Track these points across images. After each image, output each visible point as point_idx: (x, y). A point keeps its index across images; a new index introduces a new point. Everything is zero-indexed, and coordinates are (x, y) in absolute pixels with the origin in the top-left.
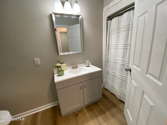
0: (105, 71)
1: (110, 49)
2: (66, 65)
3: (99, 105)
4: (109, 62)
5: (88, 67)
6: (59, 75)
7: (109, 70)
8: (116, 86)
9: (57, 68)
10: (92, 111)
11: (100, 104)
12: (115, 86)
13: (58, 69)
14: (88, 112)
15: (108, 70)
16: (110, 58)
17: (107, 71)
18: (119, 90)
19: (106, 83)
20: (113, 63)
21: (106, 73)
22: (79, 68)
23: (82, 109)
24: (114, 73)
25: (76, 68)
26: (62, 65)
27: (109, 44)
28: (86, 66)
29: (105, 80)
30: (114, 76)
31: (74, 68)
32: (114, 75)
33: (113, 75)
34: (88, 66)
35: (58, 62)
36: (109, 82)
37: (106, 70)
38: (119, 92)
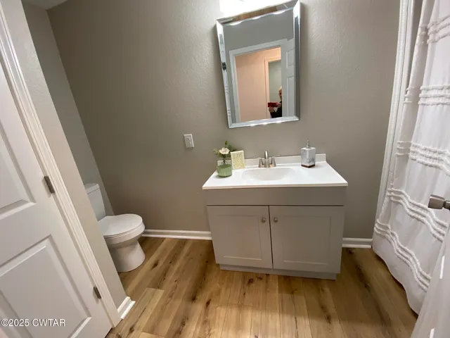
0: (388, 194)
1: (420, 107)
2: (243, 154)
3: (323, 291)
4: (410, 161)
5: (310, 167)
6: (221, 175)
7: (403, 191)
8: (414, 259)
9: (222, 158)
10: (292, 293)
11: (327, 290)
12: (411, 259)
13: (224, 161)
14: (281, 291)
15: (401, 193)
16: (416, 146)
17: (393, 194)
18: (421, 279)
19: (384, 237)
20: (421, 166)
21: (391, 201)
22: (279, 166)
23: (268, 275)
24: (419, 210)
25: (269, 167)
26: (234, 155)
27: (421, 84)
28: (302, 166)
29: (380, 225)
30: (418, 220)
31: (263, 164)
32: (419, 217)
33: (413, 217)
34: (308, 165)
35: (226, 145)
36: (394, 238)
37: (390, 192)
38: (420, 286)
